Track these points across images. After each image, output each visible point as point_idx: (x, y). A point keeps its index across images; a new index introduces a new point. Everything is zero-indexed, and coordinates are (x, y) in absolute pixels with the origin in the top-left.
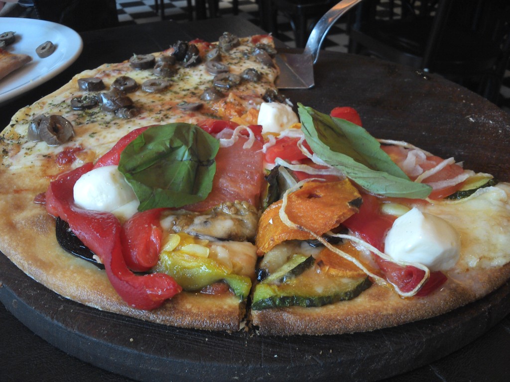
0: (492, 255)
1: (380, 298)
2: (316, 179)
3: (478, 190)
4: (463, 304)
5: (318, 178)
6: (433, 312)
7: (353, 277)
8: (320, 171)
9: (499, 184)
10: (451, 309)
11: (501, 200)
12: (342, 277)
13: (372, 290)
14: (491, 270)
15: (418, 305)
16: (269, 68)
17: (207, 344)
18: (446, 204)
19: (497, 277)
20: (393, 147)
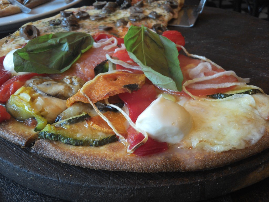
0: (216, 141)
1: (114, 150)
2: (126, 70)
3: (235, 95)
4: (170, 170)
5: (127, 70)
6: (142, 169)
7: (106, 133)
8: (133, 67)
9: (257, 94)
10: (158, 171)
11: (250, 105)
12: (100, 131)
13: (114, 145)
14: (210, 153)
15: (134, 161)
16: (168, 12)
17: (13, 151)
18: (205, 100)
19: (211, 159)
20: (197, 60)
